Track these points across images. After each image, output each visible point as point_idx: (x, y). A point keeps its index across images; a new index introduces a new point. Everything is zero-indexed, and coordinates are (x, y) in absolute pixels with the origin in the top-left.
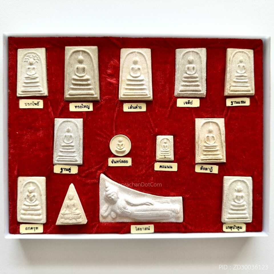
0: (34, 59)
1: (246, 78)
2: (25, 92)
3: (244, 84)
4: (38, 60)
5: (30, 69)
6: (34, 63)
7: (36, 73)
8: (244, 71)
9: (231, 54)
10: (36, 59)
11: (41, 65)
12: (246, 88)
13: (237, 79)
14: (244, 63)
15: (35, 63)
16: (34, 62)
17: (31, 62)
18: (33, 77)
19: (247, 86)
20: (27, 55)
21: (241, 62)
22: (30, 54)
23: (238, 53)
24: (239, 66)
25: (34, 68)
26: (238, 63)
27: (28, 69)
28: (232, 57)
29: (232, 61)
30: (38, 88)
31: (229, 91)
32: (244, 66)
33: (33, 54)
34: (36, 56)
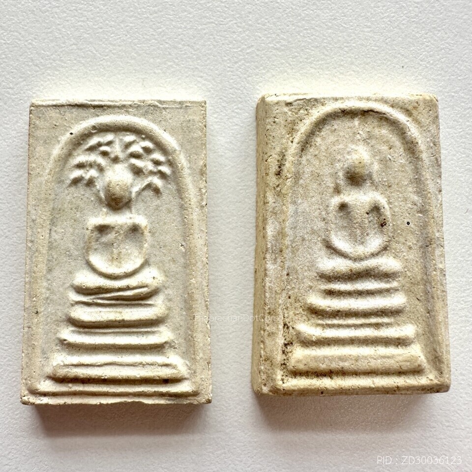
2: (76, 380)
3: (377, 326)
4: (163, 175)
5: (111, 236)
6: (133, 195)
7: (146, 264)
8: (375, 242)
12: (391, 351)
13: (330, 293)
15: (139, 193)
16: (135, 190)
17: (117, 190)
18: (128, 288)
19: (400, 342)
20: (94, 141)
21: (355, 179)
22: (109, 137)
24: (343, 207)
25: (135, 229)
27: (96, 234)
34: (147, 150)
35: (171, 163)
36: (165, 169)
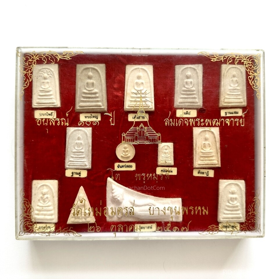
0: (48, 74)
1: (239, 91)
2: (40, 103)
3: (237, 96)
4: (52, 75)
5: (45, 83)
7: (50, 87)
8: (237, 85)
9: (225, 70)
10: (50, 74)
11: (55, 79)
12: (238, 100)
13: (230, 92)
14: (237, 78)
15: (48, 77)
17: (45, 77)
18: (47, 90)
19: (239, 99)
20: (42, 70)
21: (234, 76)
22: (44, 70)
23: (232, 69)
24: (232, 80)
25: (48, 82)
26: (231, 78)
27: (42, 83)
28: (226, 72)
29: (226, 76)
30: (52, 100)
31: (223, 103)
32: (236, 81)
33: (47, 70)
34: (49, 71)
35: (53, 73)
36: (52, 74)
